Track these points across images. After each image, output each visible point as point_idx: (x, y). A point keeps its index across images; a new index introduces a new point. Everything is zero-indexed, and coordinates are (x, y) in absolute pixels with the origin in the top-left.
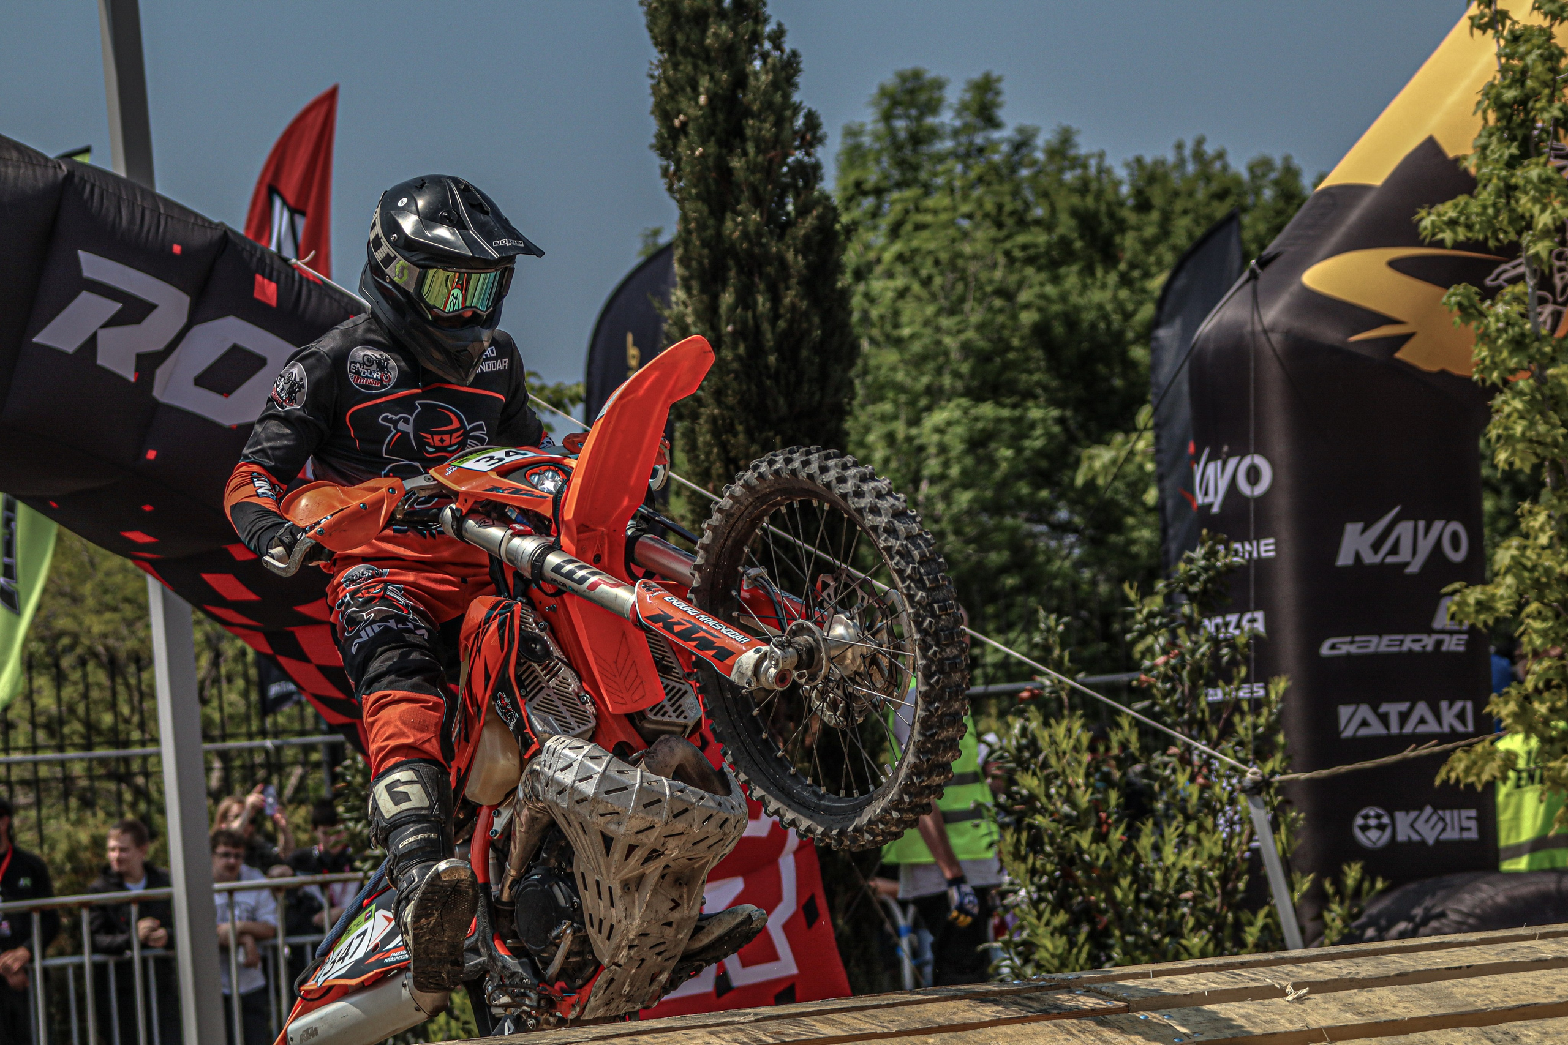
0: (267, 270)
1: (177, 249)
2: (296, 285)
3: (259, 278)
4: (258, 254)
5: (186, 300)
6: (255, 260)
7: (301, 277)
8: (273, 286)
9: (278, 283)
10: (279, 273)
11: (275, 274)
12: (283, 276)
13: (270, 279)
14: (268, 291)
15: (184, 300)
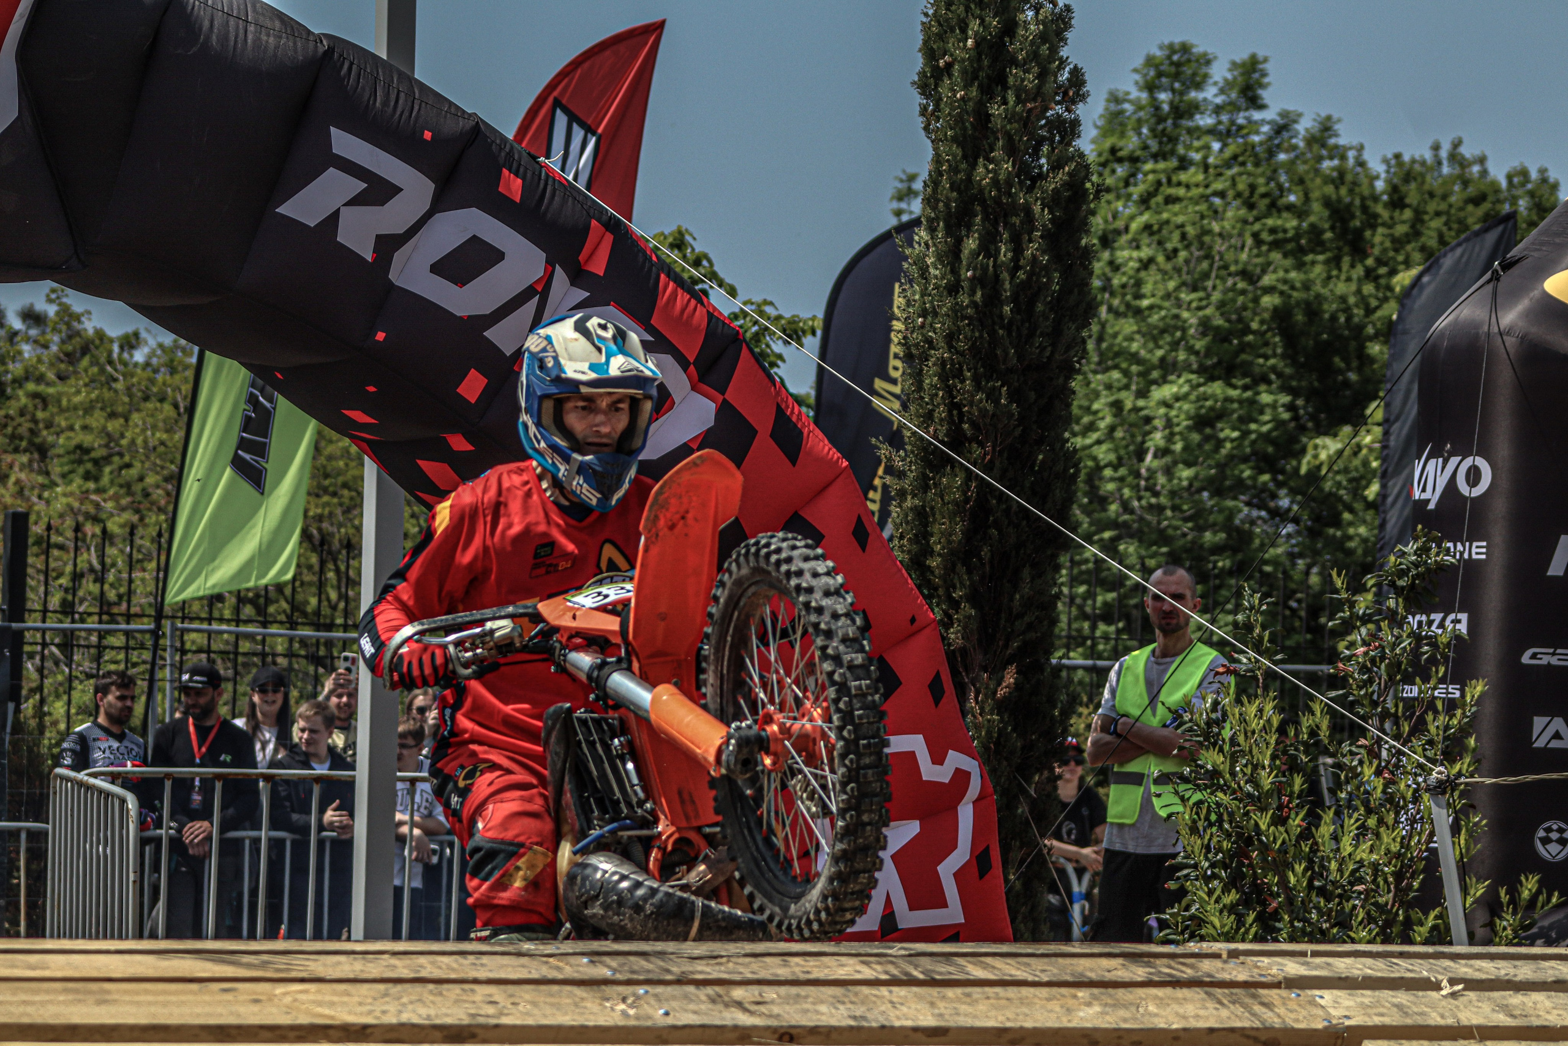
0: (515, 165)
1: (428, 135)
2: (542, 183)
3: (505, 172)
4: (507, 149)
5: (432, 186)
6: (503, 154)
7: (547, 175)
8: (519, 181)
9: (524, 179)
10: (526, 170)
11: (522, 170)
12: (529, 174)
13: (517, 175)
14: (513, 186)
15: (430, 187)
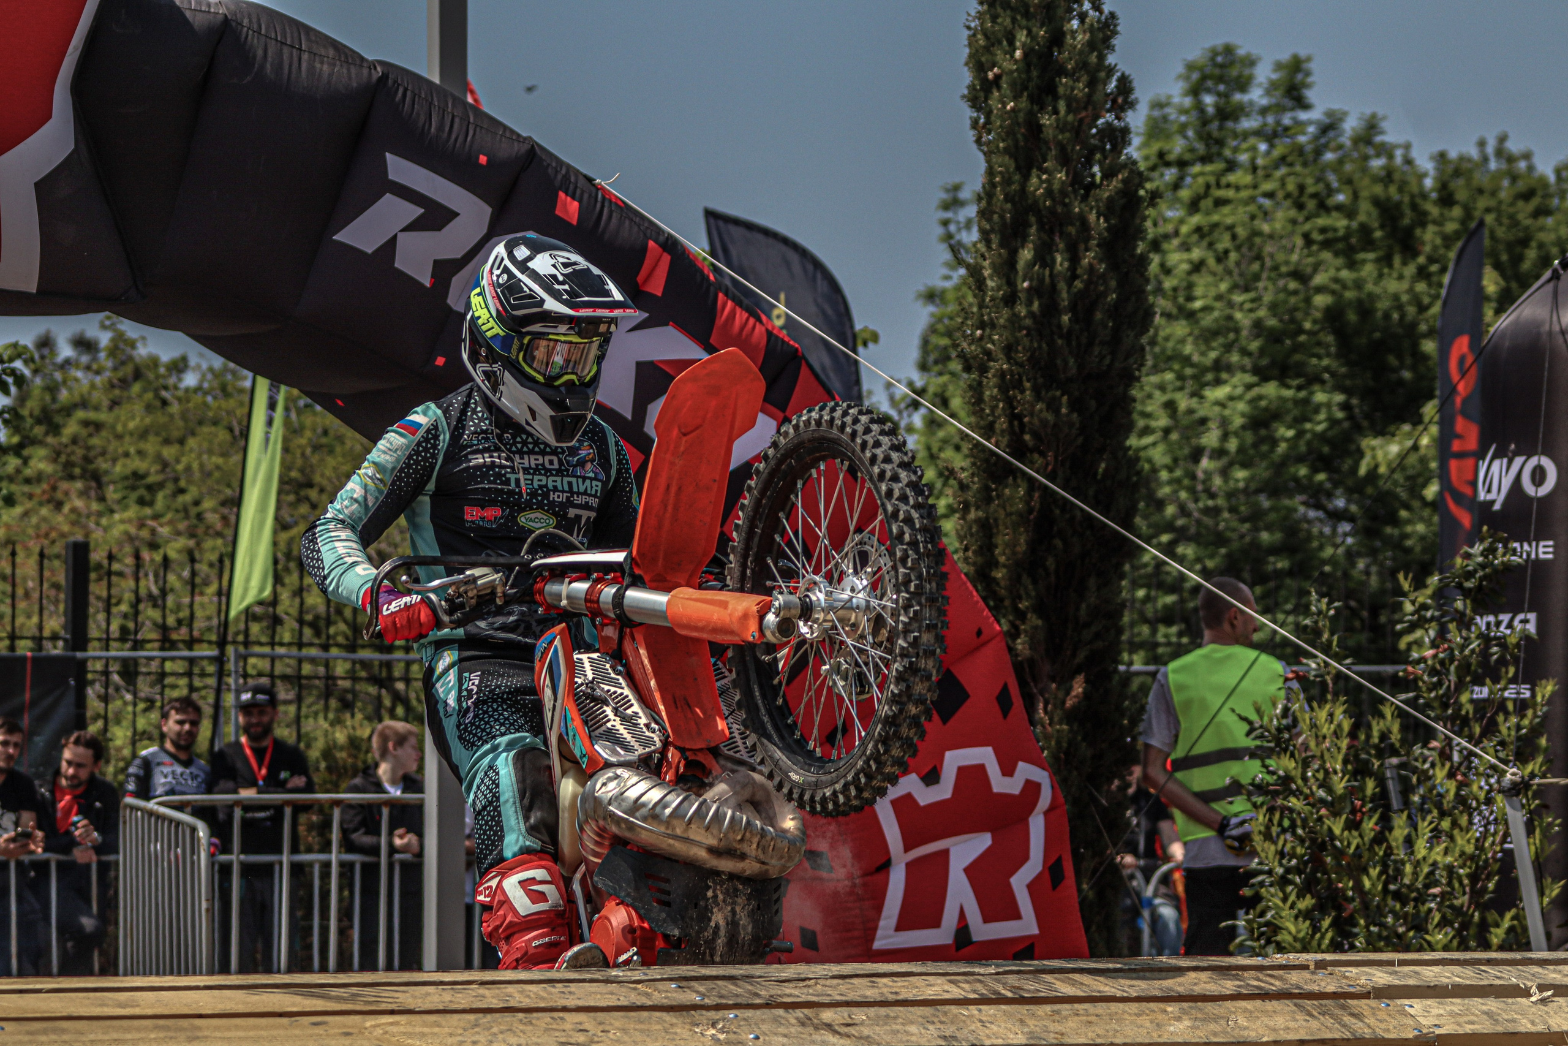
0: (572, 187)
1: (483, 159)
2: (599, 205)
3: (562, 195)
4: (564, 171)
5: (488, 210)
6: (559, 177)
7: (604, 198)
8: (576, 204)
9: (580, 202)
10: (583, 192)
11: (578, 192)
12: (586, 196)
13: (573, 198)
14: (570, 208)
15: (486, 211)
